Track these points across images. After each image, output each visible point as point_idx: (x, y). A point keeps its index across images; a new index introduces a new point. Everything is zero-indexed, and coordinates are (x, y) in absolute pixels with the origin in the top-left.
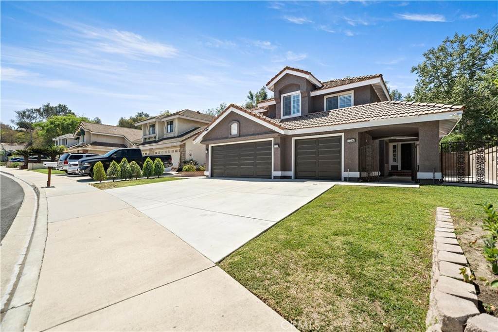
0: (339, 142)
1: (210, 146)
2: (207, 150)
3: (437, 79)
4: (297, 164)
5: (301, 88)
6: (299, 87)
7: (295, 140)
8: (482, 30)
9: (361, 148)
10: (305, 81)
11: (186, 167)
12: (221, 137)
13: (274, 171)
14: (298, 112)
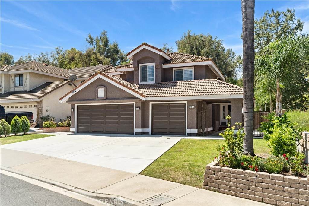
0: (184, 108)
1: (76, 105)
2: (73, 108)
3: (260, 45)
4: (153, 123)
5: (155, 61)
6: (154, 60)
7: (152, 104)
8: (290, 10)
9: (198, 113)
10: (159, 56)
11: (46, 123)
12: (88, 98)
13: (136, 128)
14: (153, 79)
